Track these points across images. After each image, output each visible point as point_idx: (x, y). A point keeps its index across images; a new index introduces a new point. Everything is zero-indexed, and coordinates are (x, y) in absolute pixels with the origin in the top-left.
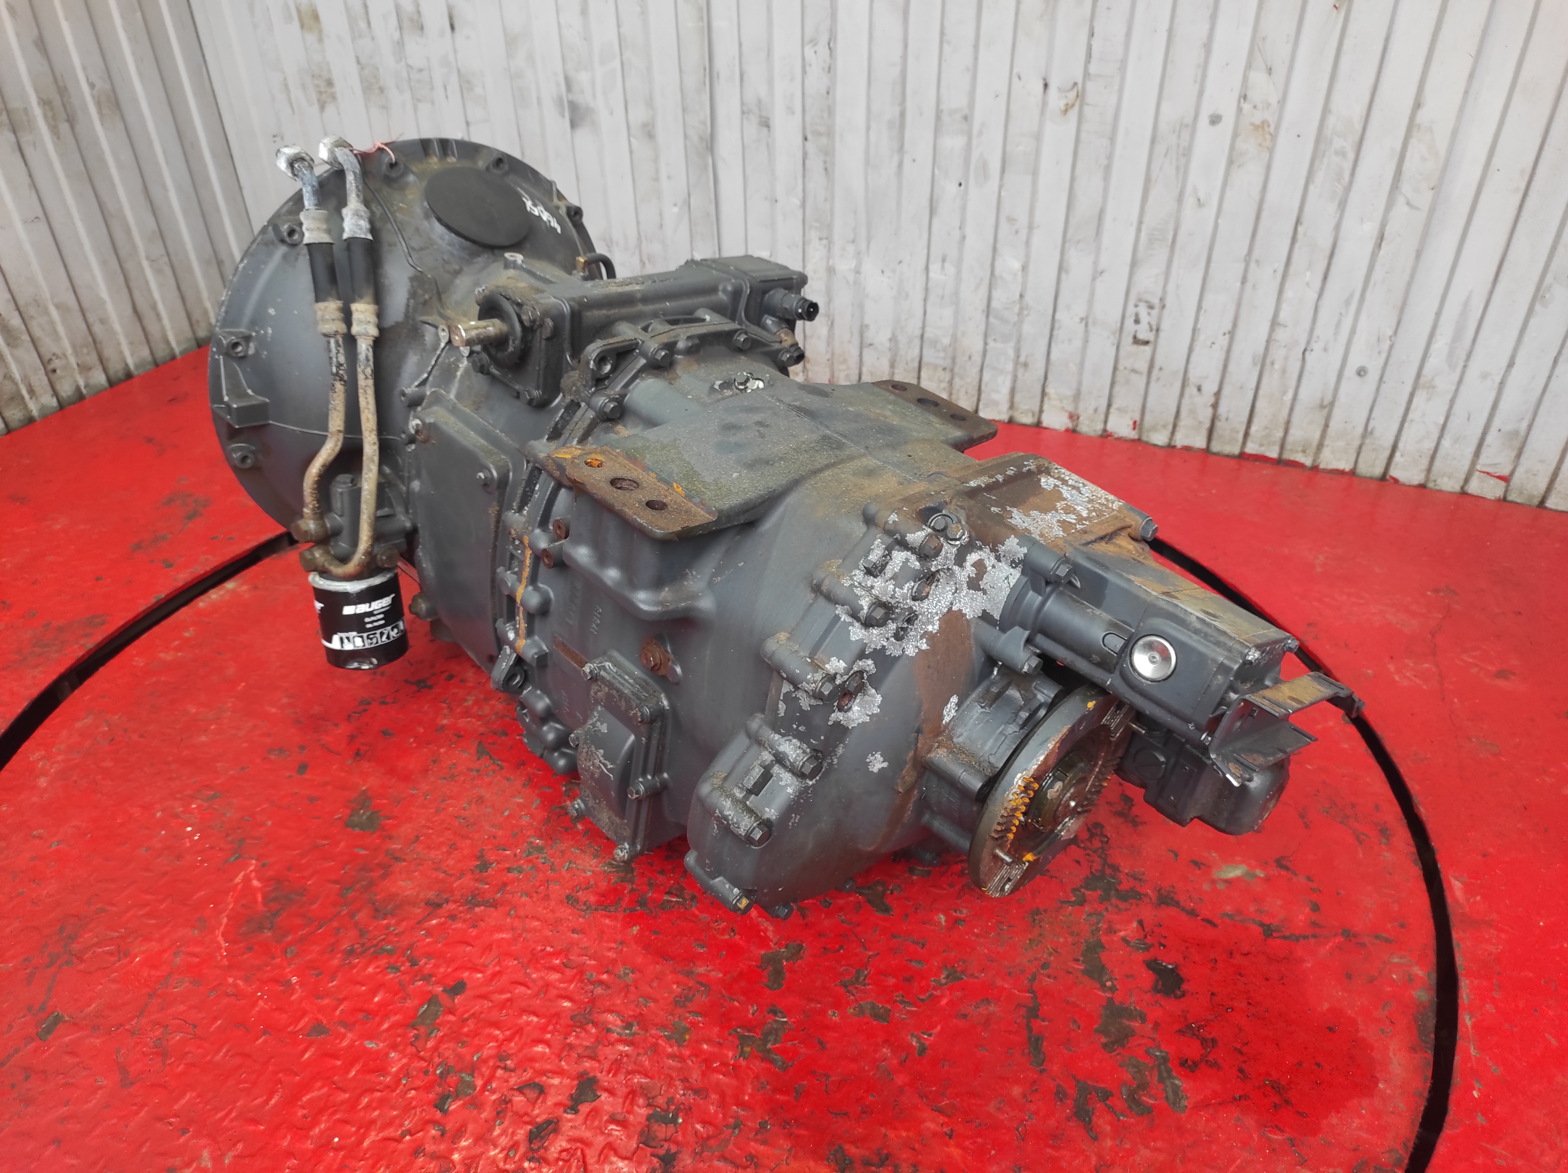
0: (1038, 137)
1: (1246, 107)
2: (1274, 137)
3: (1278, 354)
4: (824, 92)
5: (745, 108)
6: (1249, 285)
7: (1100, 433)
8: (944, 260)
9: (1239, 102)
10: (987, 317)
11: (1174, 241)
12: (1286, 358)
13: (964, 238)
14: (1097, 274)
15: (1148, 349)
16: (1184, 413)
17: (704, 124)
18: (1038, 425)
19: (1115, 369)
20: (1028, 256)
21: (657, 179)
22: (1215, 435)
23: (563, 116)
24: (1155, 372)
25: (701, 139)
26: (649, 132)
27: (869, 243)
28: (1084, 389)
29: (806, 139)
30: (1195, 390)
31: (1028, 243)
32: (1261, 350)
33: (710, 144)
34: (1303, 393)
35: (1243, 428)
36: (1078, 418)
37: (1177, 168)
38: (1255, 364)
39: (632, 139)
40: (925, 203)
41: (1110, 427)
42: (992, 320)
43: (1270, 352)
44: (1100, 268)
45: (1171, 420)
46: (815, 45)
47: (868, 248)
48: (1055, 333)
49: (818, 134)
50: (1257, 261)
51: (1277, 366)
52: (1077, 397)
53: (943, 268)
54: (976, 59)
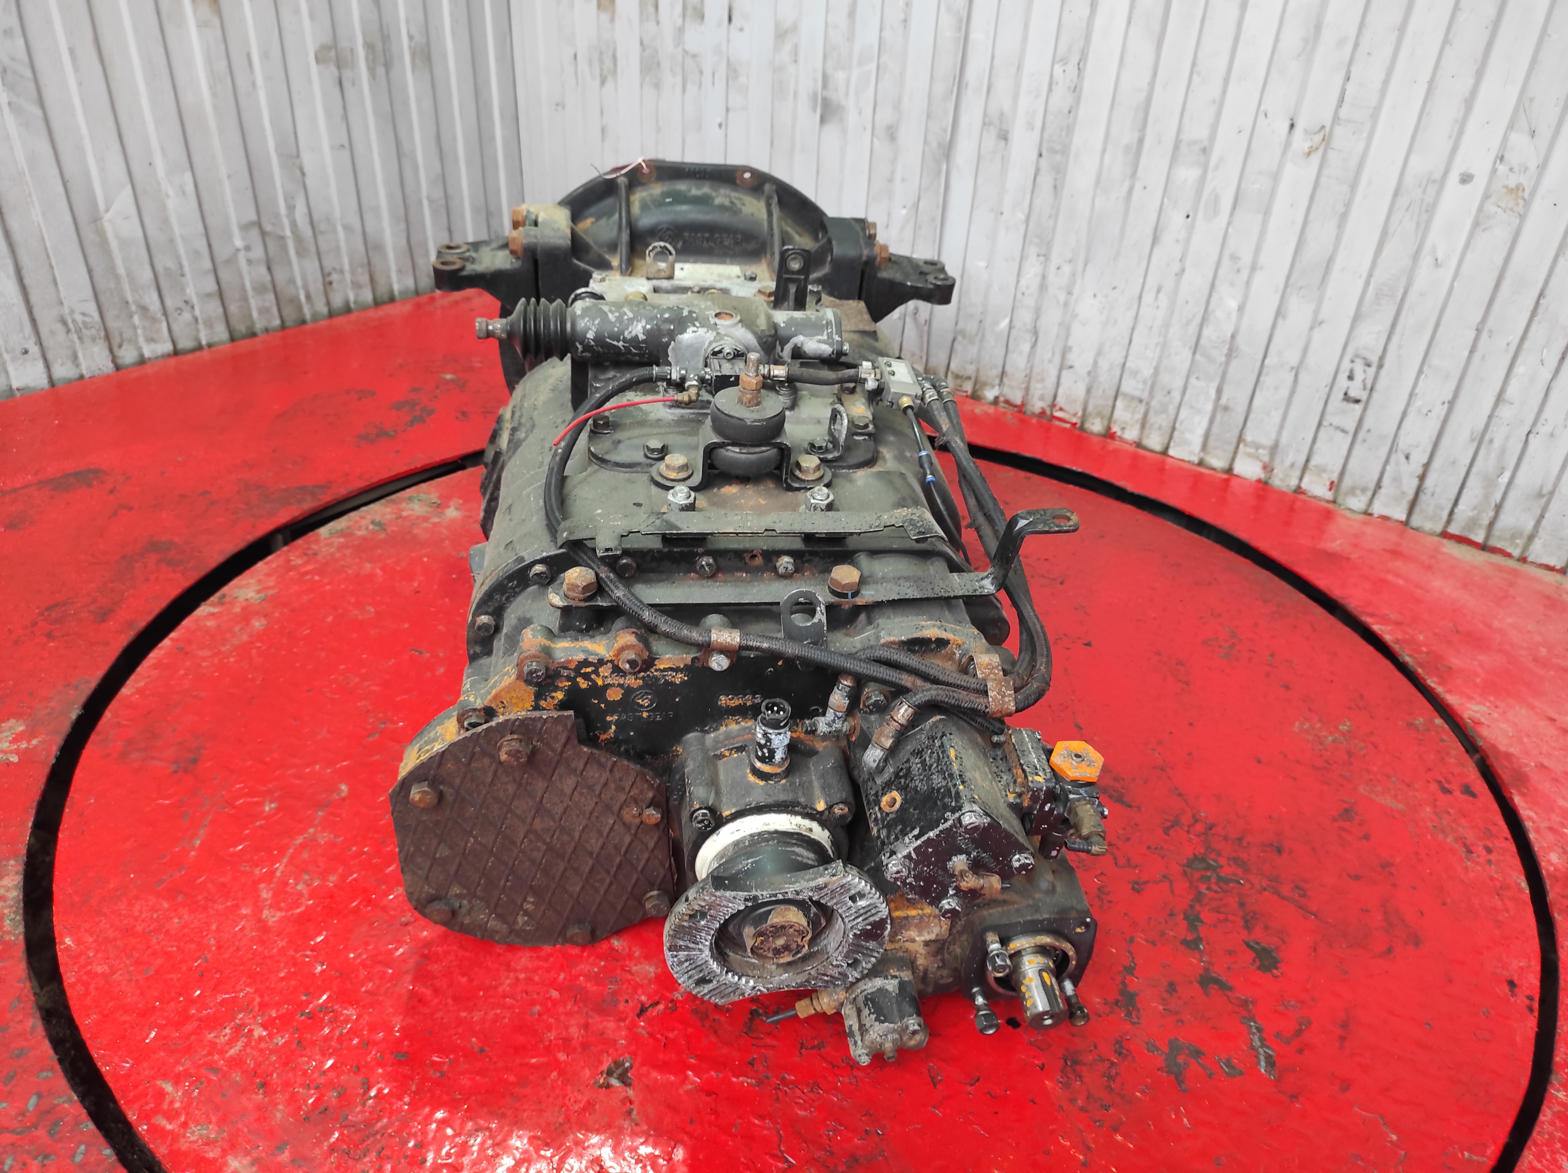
0: (1276, 177)
1: (1502, 168)
2: (1528, 203)
3: (1498, 433)
4: (1066, 111)
5: (987, 120)
6: (1477, 356)
7: (1294, 488)
8: (1159, 291)
9: (1495, 162)
10: (1194, 353)
11: (1403, 300)
12: (1507, 438)
13: (1183, 270)
14: (1316, 323)
15: (1358, 408)
16: (1386, 481)
17: (945, 131)
18: (1229, 471)
19: (1320, 424)
20: (1246, 297)
21: (891, 180)
22: (1417, 509)
23: (815, 111)
24: (1362, 435)
25: (940, 145)
26: (892, 133)
27: (1086, 265)
28: (1284, 440)
29: (1041, 155)
30: (1402, 459)
31: (1248, 284)
32: (1481, 426)
33: (947, 150)
34: (1521, 478)
35: (1450, 506)
36: (1272, 470)
37: (1418, 224)
38: (1472, 440)
39: (875, 140)
40: (1149, 232)
41: (1304, 485)
42: (1198, 357)
43: (1491, 428)
44: (1320, 318)
45: (1372, 486)
46: (1065, 64)
47: (1084, 270)
48: (1262, 378)
49: (1053, 151)
50: (1490, 331)
51: (1497, 444)
52: (1274, 449)
53: (1156, 298)
54: (1224, 92)
